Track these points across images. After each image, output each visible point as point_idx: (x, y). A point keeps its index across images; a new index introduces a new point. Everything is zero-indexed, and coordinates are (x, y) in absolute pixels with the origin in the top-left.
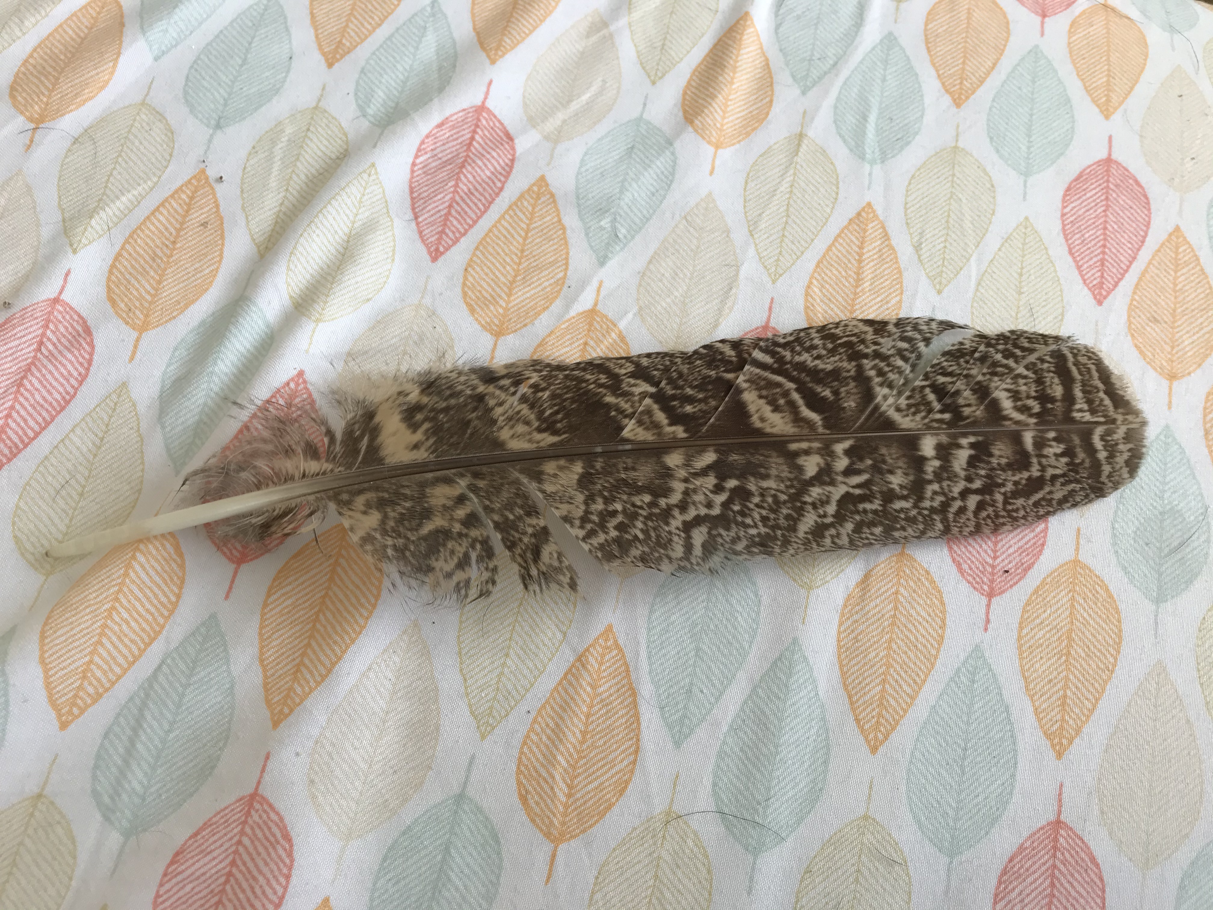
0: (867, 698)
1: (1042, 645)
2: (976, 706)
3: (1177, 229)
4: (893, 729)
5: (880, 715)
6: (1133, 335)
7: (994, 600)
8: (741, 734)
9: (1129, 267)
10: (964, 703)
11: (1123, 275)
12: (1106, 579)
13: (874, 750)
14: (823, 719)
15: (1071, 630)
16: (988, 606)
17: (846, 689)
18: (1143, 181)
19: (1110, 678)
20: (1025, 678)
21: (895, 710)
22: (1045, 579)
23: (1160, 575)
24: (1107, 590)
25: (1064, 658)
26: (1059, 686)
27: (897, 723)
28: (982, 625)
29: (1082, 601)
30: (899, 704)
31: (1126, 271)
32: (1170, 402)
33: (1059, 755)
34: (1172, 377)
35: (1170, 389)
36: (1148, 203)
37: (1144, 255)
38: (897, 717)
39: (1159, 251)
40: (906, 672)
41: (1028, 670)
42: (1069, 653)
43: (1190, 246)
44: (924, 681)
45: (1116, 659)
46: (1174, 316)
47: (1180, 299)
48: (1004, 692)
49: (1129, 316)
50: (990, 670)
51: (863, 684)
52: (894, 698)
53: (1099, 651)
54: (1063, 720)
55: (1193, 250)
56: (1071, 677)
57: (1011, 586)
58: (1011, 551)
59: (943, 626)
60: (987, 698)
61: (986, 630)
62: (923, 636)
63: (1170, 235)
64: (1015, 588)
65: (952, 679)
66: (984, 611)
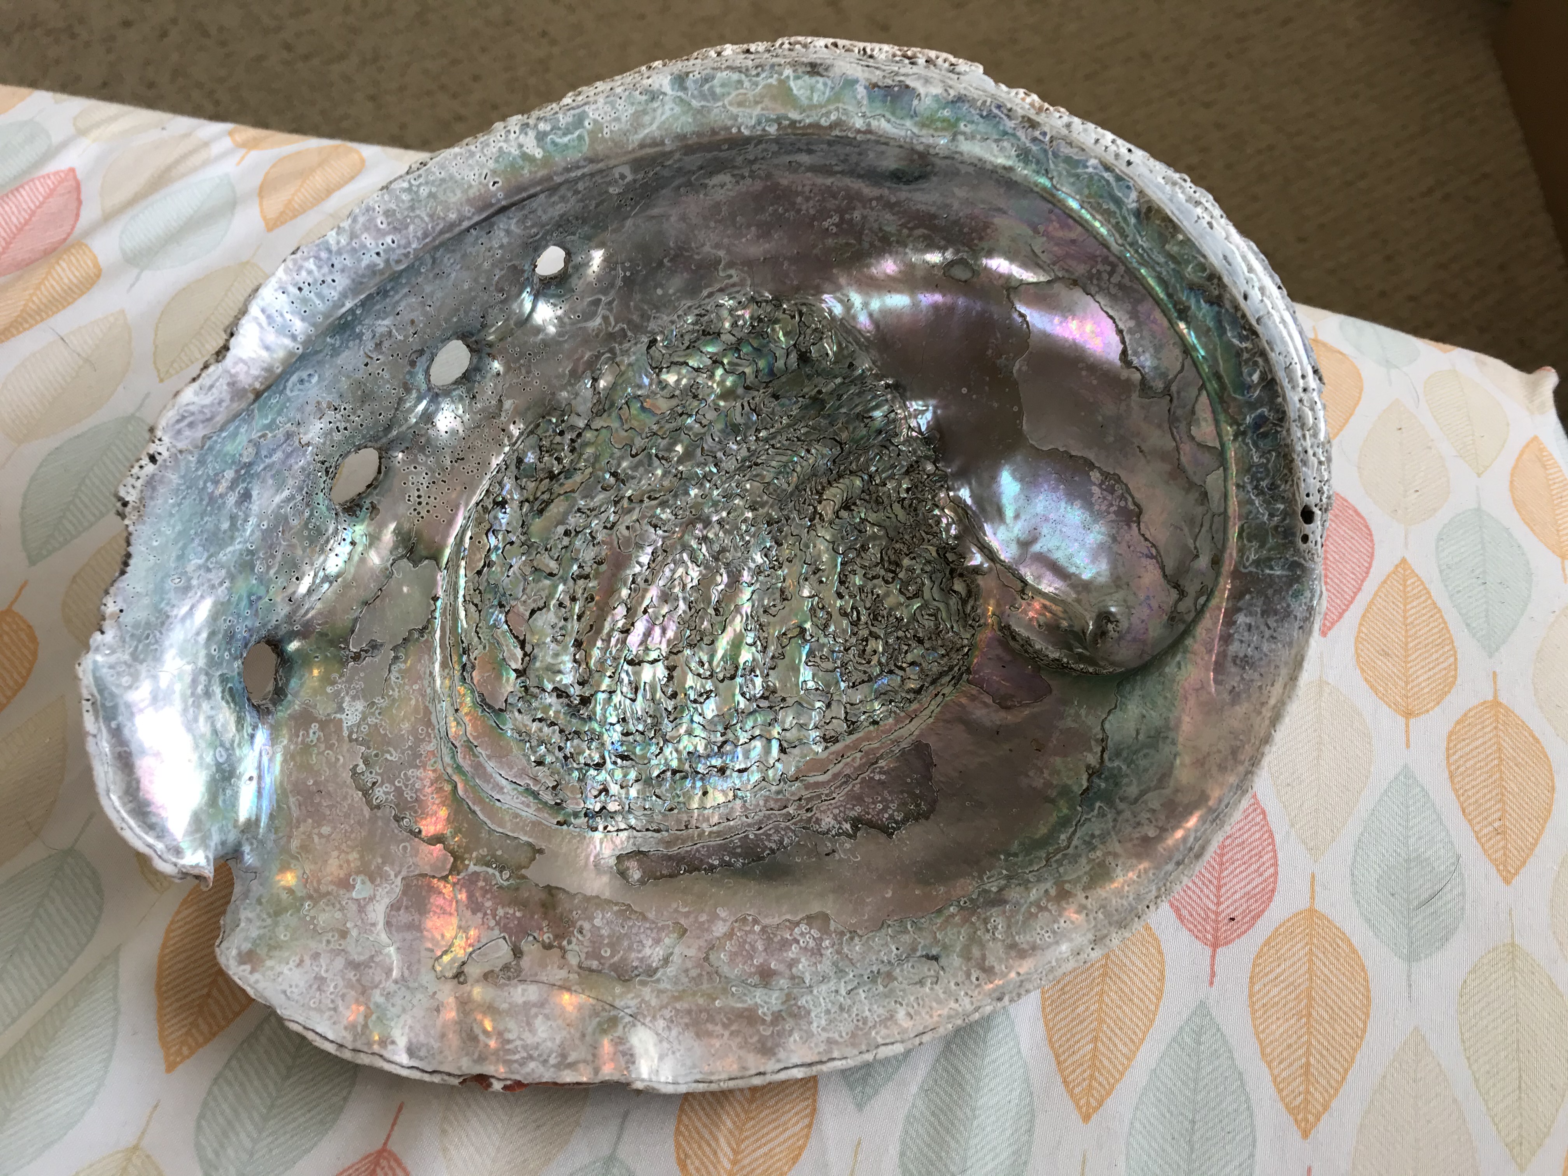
0: (1077, 1057)
1: (1278, 1003)
2: (1204, 1073)
3: (1404, 561)
4: (1109, 1094)
5: (1092, 1076)
6: (1362, 670)
7: (1219, 950)
8: (933, 1096)
9: (1353, 598)
10: (1189, 1066)
11: (1348, 606)
12: (1347, 931)
13: (1086, 1118)
14: (1027, 1080)
15: (1310, 988)
16: (1213, 957)
17: (1052, 1047)
18: (1363, 513)
19: (1359, 1045)
20: (1261, 1042)
21: (1109, 1072)
22: (1277, 929)
23: (1410, 929)
24: (1350, 945)
25: (1304, 1020)
26: (1300, 1052)
27: (1113, 1087)
28: (1207, 978)
29: (1321, 955)
30: (1115, 1067)
31: (1351, 602)
32: (1408, 740)
33: (1305, 1134)
34: (1408, 714)
35: (1407, 726)
36: (1371, 535)
37: (1370, 586)
38: (1112, 1081)
39: (1385, 582)
40: (1121, 1029)
41: (1263, 1031)
42: (1310, 1014)
43: (1419, 579)
44: (1142, 1040)
45: (1365, 1023)
46: (1406, 650)
47: (1411, 633)
48: (1236, 1055)
49: (1356, 649)
50: (1218, 1030)
51: (1071, 1042)
52: (1109, 1059)
53: (1345, 1013)
54: (1308, 1092)
55: (1422, 583)
56: (1314, 1042)
57: (1239, 936)
58: (1237, 896)
59: (1162, 979)
60: (1217, 1063)
61: (1211, 983)
62: (1140, 989)
63: (1397, 566)
64: (1243, 938)
65: (1174, 1039)
66: (1208, 962)
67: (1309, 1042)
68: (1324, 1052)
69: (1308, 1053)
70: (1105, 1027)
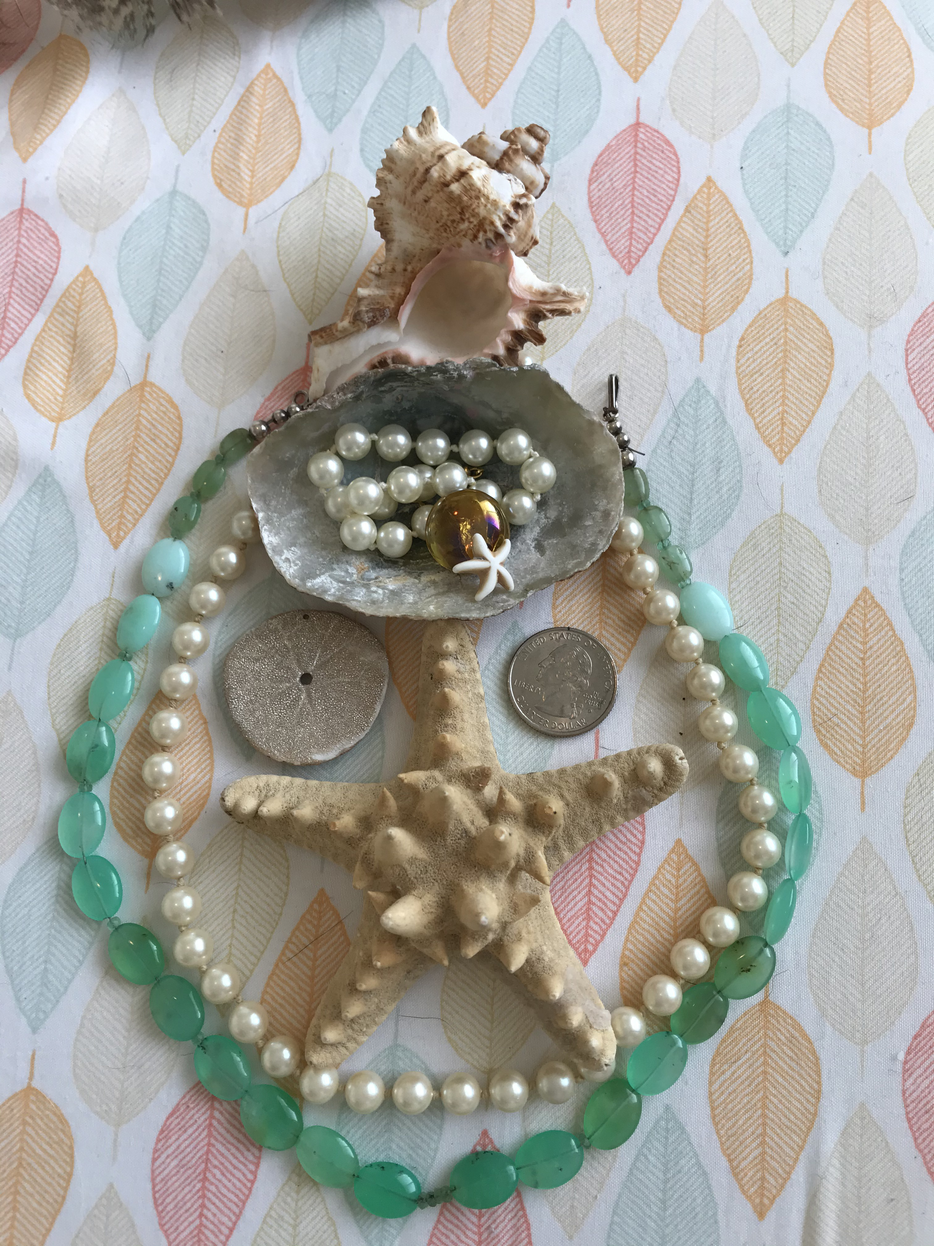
67: (639, 25)
68: (650, 29)
69: (639, 32)
70: (493, 50)
